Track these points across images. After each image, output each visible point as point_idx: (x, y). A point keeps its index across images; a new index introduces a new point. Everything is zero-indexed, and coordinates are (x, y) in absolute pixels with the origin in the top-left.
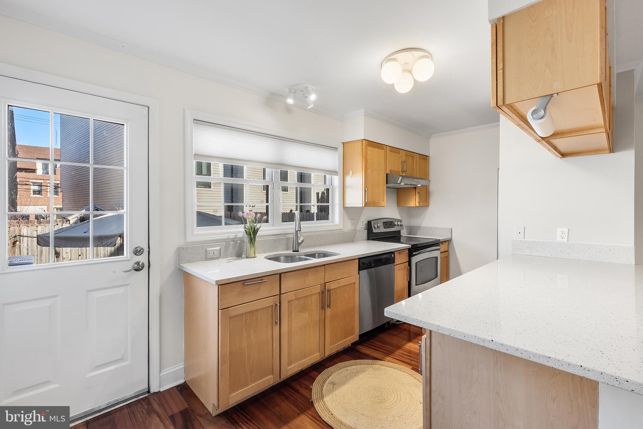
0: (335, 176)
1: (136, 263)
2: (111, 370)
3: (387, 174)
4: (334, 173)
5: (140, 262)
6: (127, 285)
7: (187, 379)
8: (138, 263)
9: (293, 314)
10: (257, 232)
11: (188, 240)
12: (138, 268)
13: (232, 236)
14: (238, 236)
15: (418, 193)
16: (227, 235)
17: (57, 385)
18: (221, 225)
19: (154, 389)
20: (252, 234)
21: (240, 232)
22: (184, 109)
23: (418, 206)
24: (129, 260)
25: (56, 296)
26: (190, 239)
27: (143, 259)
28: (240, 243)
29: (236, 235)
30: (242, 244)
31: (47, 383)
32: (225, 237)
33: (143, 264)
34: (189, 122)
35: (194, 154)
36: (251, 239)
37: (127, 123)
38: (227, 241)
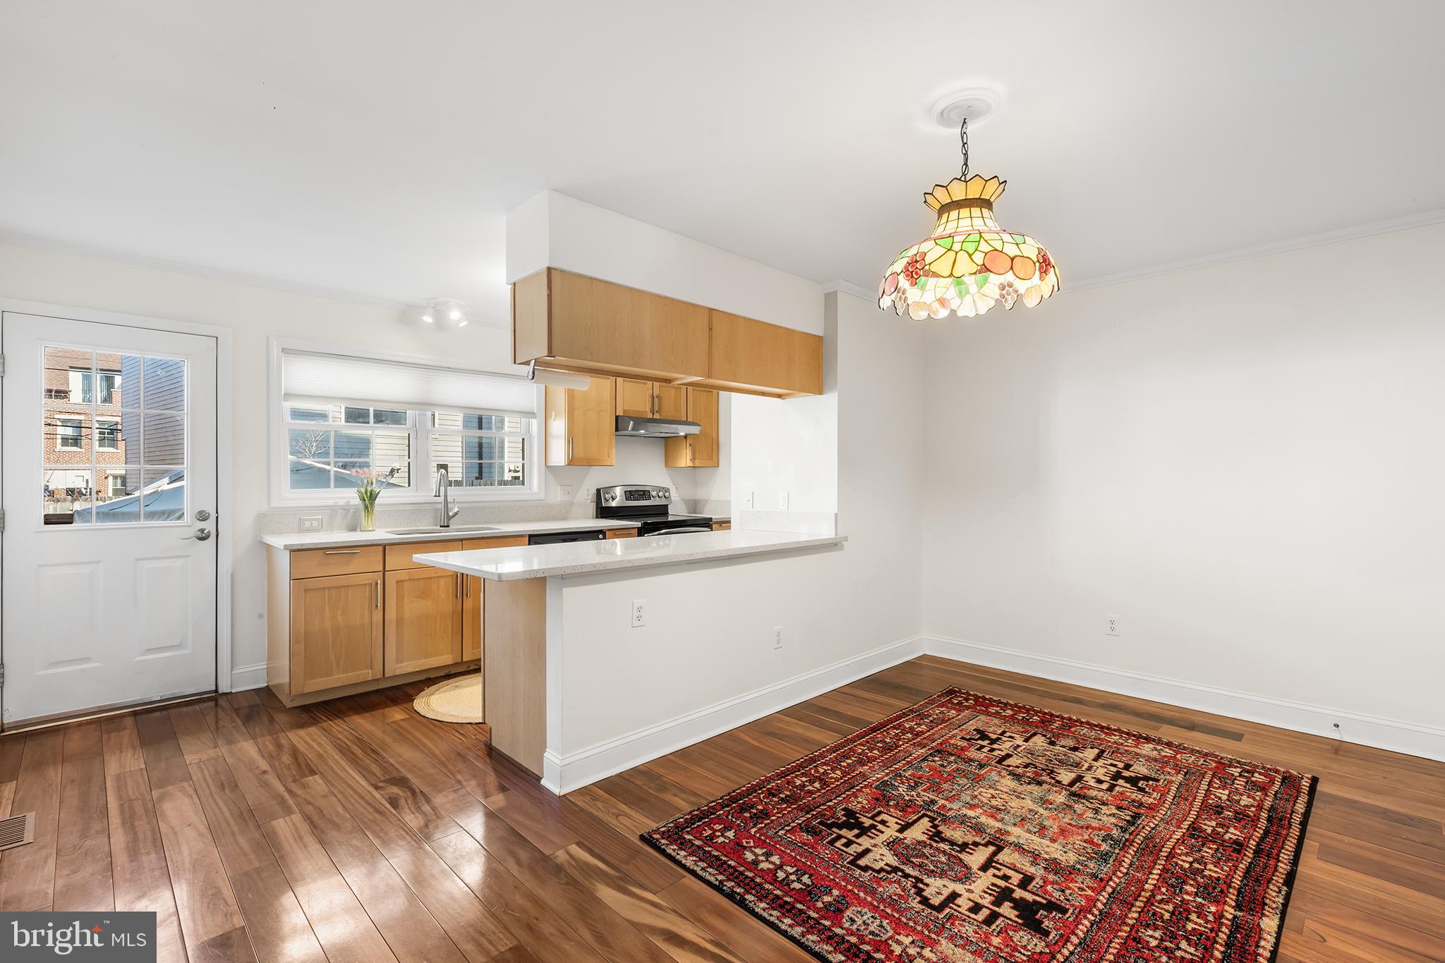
0: (533, 420)
1: (199, 530)
2: (164, 658)
3: (617, 417)
4: (531, 414)
5: (205, 530)
6: (189, 556)
7: (270, 684)
8: (202, 531)
9: (405, 598)
10: (376, 497)
11: (273, 506)
12: (203, 537)
13: (342, 502)
14: (352, 503)
15: (690, 445)
16: (334, 501)
17: (98, 665)
18: (329, 487)
19: (224, 688)
20: (370, 499)
21: (354, 498)
22: (268, 337)
23: (692, 465)
24: (189, 526)
25: (98, 562)
26: (276, 503)
27: (209, 526)
28: (353, 512)
29: (348, 502)
30: (358, 514)
31: (87, 660)
32: (331, 502)
33: (209, 532)
34: (275, 351)
35: (283, 393)
36: (366, 507)
37: (187, 359)
38: (333, 510)
